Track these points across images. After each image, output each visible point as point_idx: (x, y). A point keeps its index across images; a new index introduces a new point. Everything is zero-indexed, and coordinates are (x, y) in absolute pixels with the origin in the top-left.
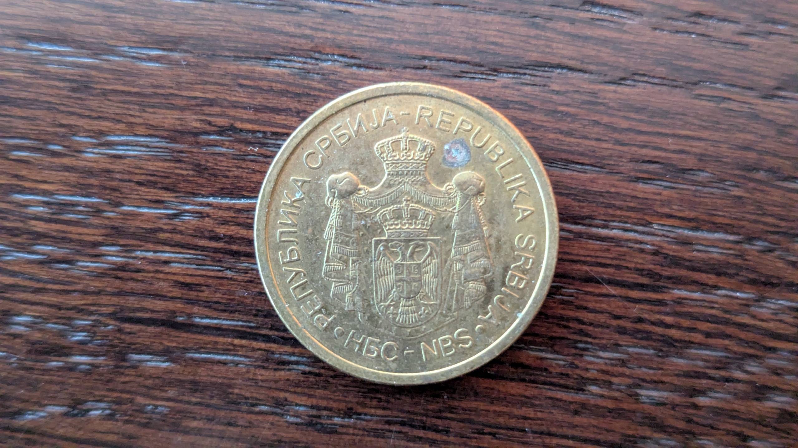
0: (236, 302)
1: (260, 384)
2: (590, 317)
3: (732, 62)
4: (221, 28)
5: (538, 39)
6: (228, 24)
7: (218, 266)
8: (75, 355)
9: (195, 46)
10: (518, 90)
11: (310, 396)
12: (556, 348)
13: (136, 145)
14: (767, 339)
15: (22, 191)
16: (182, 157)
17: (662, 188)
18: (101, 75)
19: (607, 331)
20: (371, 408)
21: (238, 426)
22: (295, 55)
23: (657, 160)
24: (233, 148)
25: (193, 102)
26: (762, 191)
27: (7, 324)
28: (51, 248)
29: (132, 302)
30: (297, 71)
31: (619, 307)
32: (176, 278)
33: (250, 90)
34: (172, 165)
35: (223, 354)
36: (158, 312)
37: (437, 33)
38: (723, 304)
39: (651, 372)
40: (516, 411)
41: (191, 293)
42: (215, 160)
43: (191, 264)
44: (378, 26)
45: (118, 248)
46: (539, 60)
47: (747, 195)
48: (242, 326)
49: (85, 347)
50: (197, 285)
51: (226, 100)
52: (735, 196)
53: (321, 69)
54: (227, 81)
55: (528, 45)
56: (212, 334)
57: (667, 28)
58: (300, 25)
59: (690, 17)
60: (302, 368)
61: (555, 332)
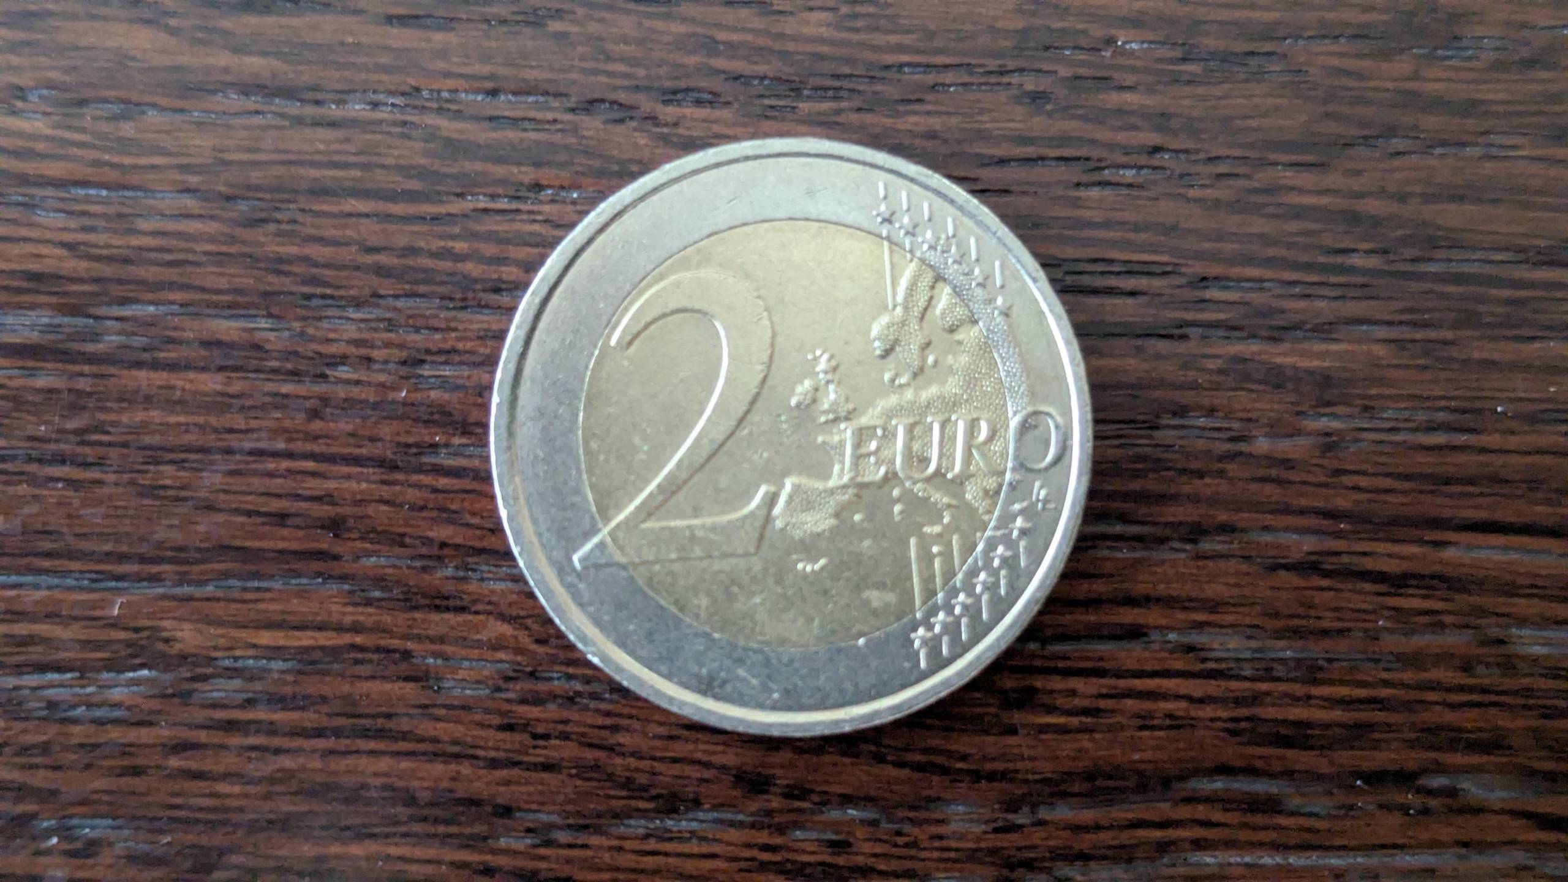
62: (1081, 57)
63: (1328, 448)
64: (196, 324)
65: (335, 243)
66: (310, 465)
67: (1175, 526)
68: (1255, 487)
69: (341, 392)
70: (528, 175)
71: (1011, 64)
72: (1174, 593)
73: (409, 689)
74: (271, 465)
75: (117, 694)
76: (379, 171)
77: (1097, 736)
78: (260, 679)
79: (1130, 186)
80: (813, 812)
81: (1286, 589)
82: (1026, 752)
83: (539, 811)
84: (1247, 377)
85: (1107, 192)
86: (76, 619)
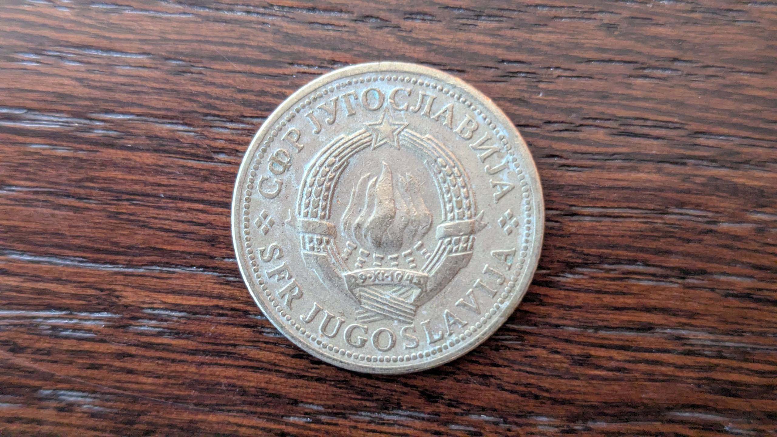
2: (216, 91)
19: (232, 103)
31: (243, 82)
40: (150, 179)
61: (185, 106)
62: (636, 6)
63: (760, 231)
64: (144, 126)
65: (222, 86)
66: (201, 206)
67: (672, 269)
68: (717, 250)
69: (221, 167)
70: (328, 54)
71: (597, 8)
72: (670, 306)
73: (247, 333)
74: (180, 205)
75: (89, 324)
76: (248, 49)
77: (624, 383)
78: (166, 321)
79: (659, 78)
80: (462, 415)
81: (733, 308)
82: (583, 390)
83: (313, 404)
84: (717, 188)
85: (647, 81)
86: (70, 282)
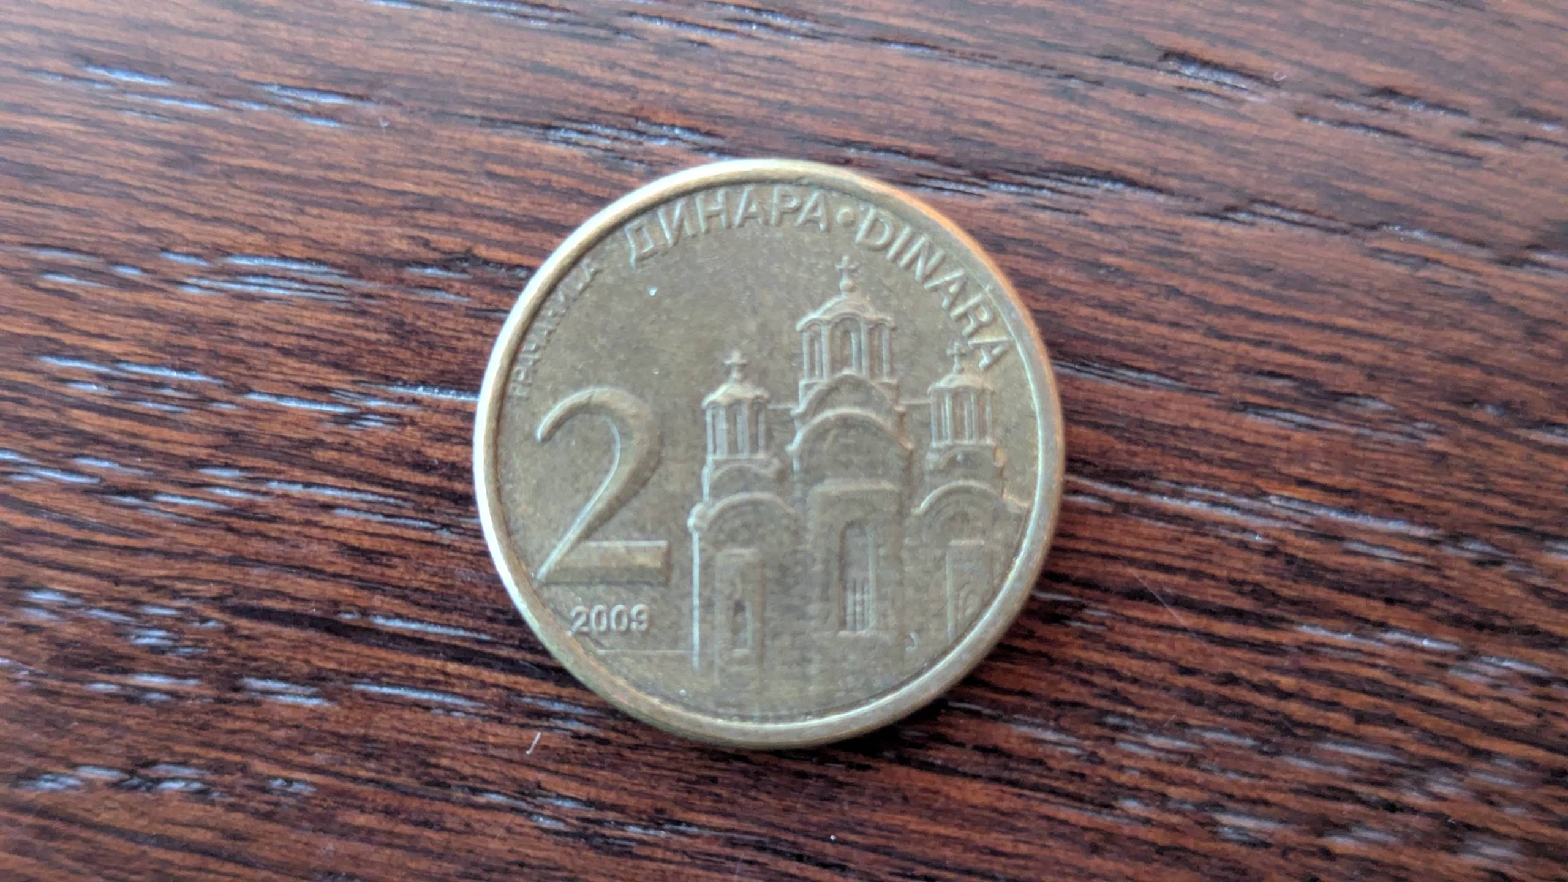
0: (455, 592)
1: (492, 751)
3: (1447, 189)
4: (459, 60)
5: (1072, 121)
6: (475, 54)
7: (424, 520)
8: (142, 673)
9: (407, 93)
10: (1025, 218)
11: (586, 781)
12: (1065, 723)
13: (284, 278)
14: (1475, 733)
15: (59, 351)
16: (369, 305)
17: (1291, 425)
18: (223, 137)
20: (699, 812)
21: (443, 829)
22: (598, 123)
23: (1286, 371)
24: (468, 296)
25: (398, 202)
26: (1488, 446)
27: (17, 604)
28: (106, 464)
29: (258, 577)
30: (600, 153)
32: (342, 537)
33: (510, 185)
34: (350, 319)
35: (424, 690)
36: (304, 600)
37: (877, 97)
38: (1394, 659)
39: (1245, 780)
41: (370, 568)
42: (433, 315)
43: (374, 513)
44: (764, 75)
45: (237, 473)
46: (1071, 161)
47: (1457, 451)
48: (464, 639)
49: (162, 659)
50: (383, 554)
51: (459, 200)
52: (1433, 452)
53: (648, 152)
54: (465, 164)
55: (1050, 131)
56: (408, 651)
57: (1325, 115)
58: (612, 66)
59: (1371, 95)
60: (575, 726)
